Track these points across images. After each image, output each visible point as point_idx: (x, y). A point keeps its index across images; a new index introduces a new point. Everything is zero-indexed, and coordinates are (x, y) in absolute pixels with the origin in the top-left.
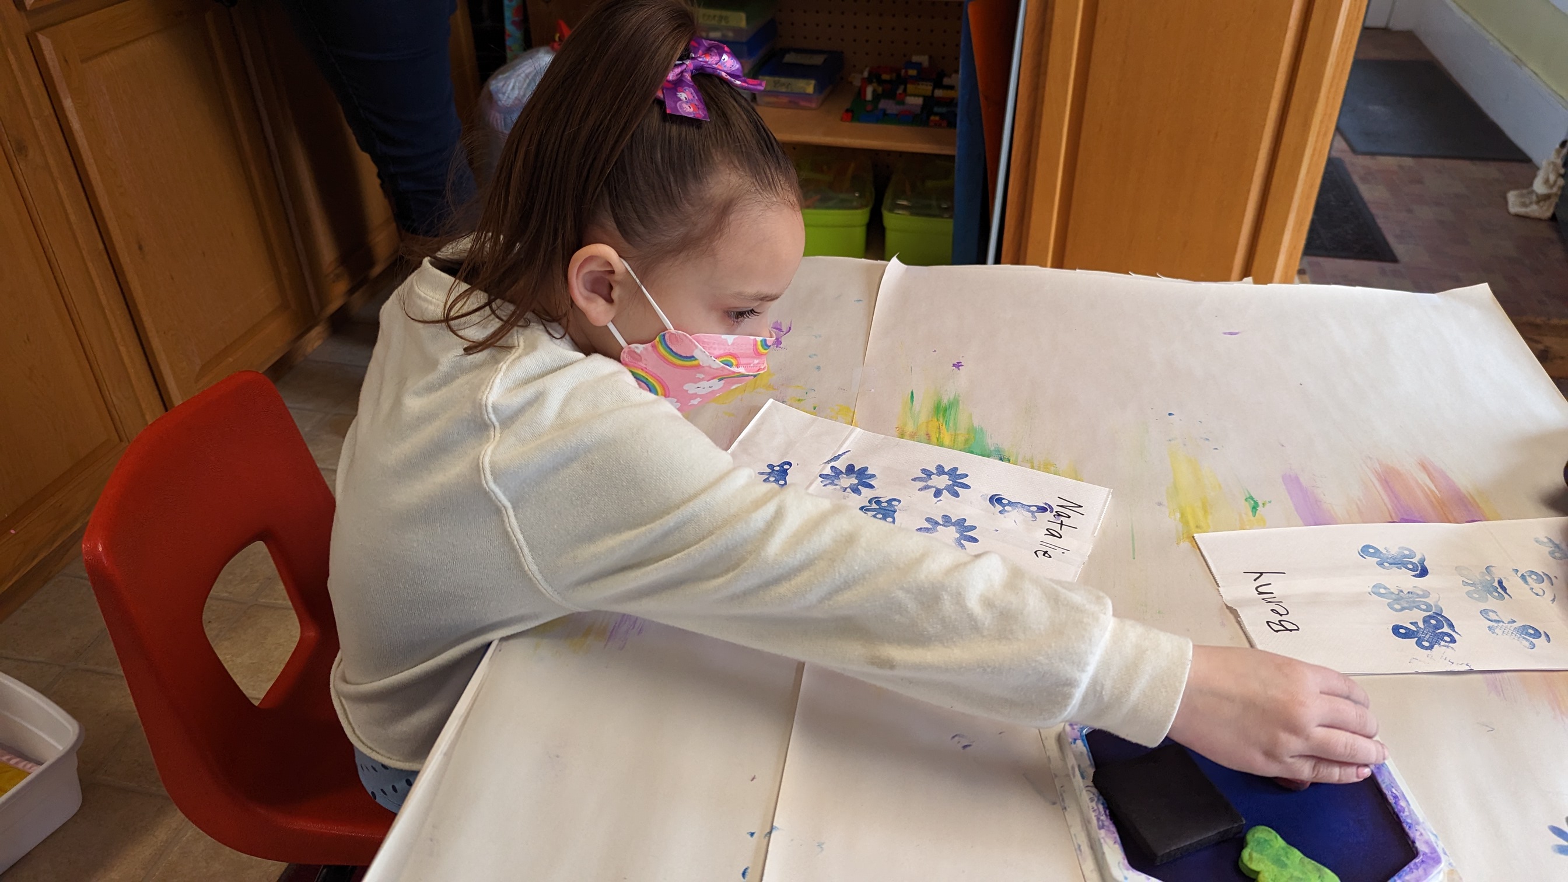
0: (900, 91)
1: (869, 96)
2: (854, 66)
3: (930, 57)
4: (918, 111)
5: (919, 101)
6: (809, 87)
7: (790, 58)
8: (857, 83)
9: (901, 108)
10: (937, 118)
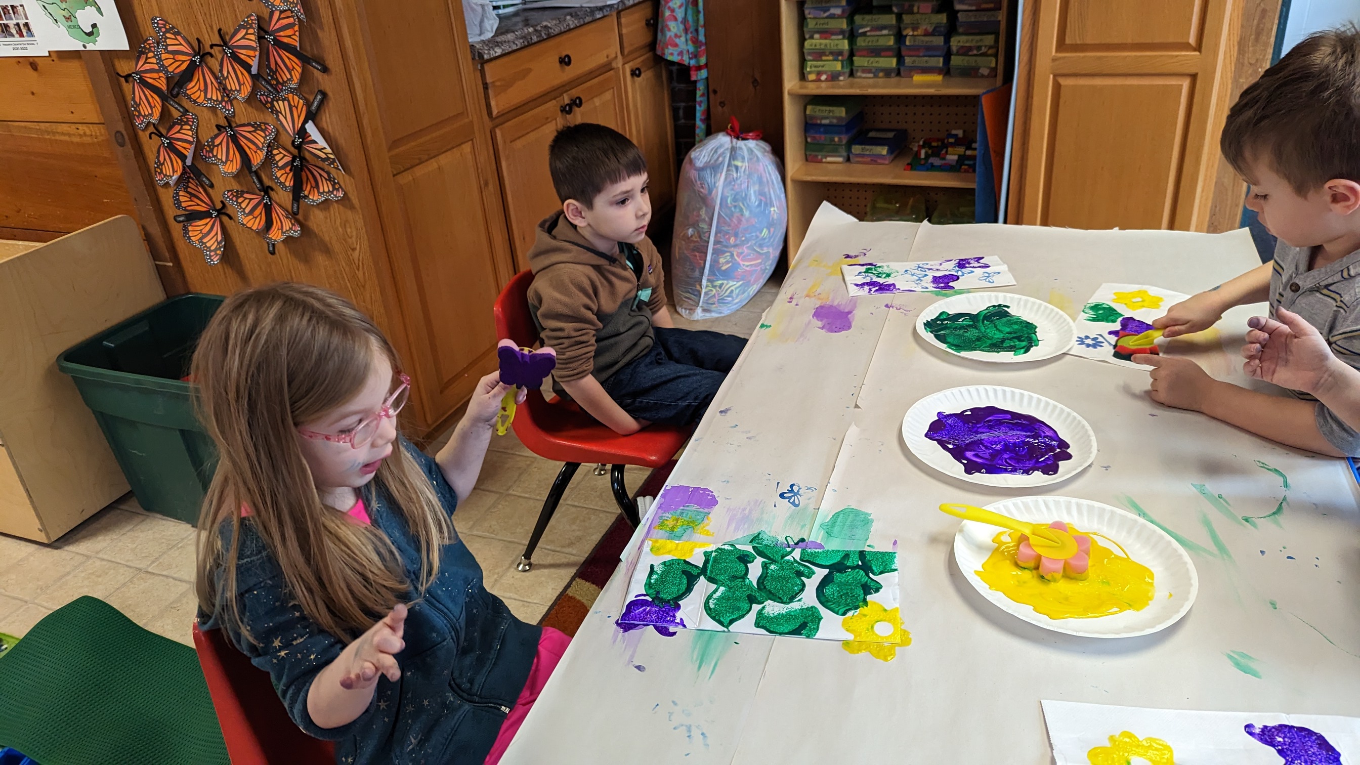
0: (943, 152)
1: (923, 156)
2: (914, 138)
3: (964, 132)
4: (954, 163)
5: (956, 157)
6: (884, 151)
7: (872, 134)
8: (915, 149)
9: (943, 162)
10: (966, 167)
